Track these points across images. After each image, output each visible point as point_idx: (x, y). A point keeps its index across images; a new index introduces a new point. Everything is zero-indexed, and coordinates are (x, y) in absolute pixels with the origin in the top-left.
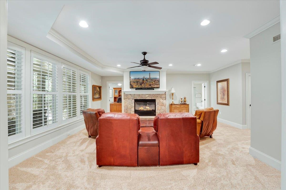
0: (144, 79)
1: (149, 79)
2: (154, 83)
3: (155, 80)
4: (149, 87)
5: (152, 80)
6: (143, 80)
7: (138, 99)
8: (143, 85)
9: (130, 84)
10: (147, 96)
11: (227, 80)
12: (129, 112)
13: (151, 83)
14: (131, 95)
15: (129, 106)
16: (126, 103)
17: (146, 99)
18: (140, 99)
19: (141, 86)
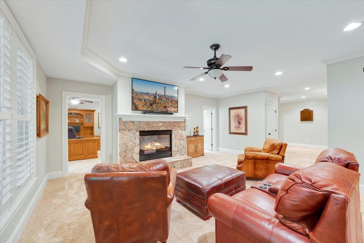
0: (157, 96)
1: (164, 97)
2: (170, 104)
3: (173, 100)
4: (164, 110)
5: (168, 99)
6: (155, 97)
7: (145, 130)
8: (154, 106)
9: (133, 103)
10: (161, 124)
11: (245, 108)
12: (129, 155)
13: (167, 103)
14: (133, 122)
15: (130, 144)
16: (123, 138)
17: (160, 130)
18: (150, 130)
19: (151, 107)
